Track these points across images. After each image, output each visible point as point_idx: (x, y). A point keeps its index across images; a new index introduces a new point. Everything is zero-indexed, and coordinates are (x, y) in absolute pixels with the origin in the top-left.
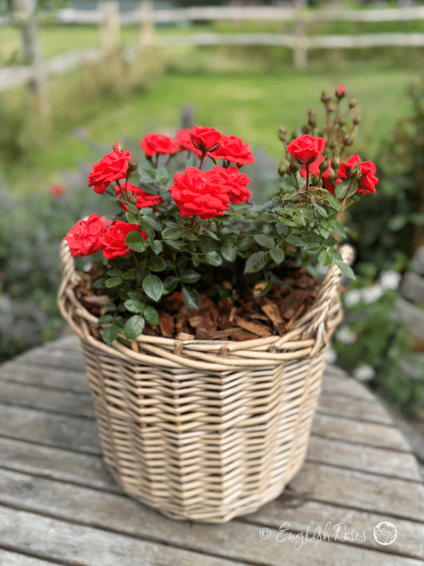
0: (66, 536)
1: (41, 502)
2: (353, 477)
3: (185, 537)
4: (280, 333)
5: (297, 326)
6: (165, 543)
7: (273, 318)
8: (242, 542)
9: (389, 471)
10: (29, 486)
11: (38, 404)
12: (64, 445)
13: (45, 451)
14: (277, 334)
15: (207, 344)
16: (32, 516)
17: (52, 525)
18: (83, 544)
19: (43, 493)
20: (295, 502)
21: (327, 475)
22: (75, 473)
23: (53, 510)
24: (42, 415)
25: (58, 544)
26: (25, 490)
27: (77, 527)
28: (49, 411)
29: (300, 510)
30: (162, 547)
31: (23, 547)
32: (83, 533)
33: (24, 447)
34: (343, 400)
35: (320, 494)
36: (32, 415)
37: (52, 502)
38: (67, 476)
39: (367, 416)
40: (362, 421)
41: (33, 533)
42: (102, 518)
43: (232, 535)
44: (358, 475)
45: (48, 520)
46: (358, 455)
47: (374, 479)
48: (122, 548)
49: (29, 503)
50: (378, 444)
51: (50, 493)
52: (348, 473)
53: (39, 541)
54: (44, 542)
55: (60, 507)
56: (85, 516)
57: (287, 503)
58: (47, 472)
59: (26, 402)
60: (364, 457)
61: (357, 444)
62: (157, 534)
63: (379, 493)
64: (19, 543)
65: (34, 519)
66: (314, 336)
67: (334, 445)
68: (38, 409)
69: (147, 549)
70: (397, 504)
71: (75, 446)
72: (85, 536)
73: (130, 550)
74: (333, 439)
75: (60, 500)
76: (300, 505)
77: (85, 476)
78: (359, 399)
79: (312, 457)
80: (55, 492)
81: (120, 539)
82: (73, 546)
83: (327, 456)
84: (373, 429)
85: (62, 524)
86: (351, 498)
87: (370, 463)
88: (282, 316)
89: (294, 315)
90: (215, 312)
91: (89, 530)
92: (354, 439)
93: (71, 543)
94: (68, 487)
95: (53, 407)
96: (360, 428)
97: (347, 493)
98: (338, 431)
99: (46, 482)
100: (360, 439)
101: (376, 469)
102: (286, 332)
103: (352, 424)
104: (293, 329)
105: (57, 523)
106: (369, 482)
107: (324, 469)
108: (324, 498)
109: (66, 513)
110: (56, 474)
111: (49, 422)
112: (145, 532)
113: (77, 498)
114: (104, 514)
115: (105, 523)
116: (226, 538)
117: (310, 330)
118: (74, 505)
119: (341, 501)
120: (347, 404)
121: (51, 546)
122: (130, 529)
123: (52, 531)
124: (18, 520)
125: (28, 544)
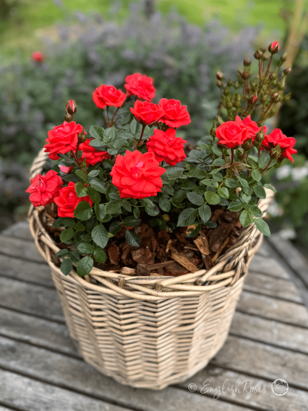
0: (40, 394)
1: (22, 364)
2: (265, 350)
3: (130, 398)
4: (207, 267)
5: (221, 260)
6: (114, 403)
7: (202, 250)
8: (173, 404)
9: (294, 346)
10: (12, 350)
11: (21, 276)
12: (40, 313)
13: (25, 319)
14: (204, 268)
15: (145, 279)
16: (15, 376)
17: (30, 384)
18: (53, 401)
19: (23, 356)
20: (217, 371)
21: (244, 348)
22: (48, 339)
23: (31, 371)
24: (23, 286)
25: (34, 401)
26: (9, 353)
27: (48, 387)
28: (29, 282)
29: (220, 378)
30: (112, 406)
31: (8, 402)
32: (53, 392)
33: (9, 315)
34: (264, 278)
35: (237, 364)
36: (17, 285)
37: (30, 364)
38: (42, 342)
39: (281, 295)
40: (278, 298)
41: (16, 391)
42: (67, 379)
43: (166, 398)
44: (269, 348)
45: (26, 380)
46: (271, 331)
47: (281, 352)
48: (82, 406)
49: (13, 364)
50: (288, 320)
51: (28, 356)
52: (261, 346)
53: (19, 398)
54: (24, 398)
55: (36, 369)
56: (54, 378)
57: (211, 372)
58: (26, 337)
59: (11, 273)
60: (275, 332)
61: (271, 319)
62: (109, 395)
63: (284, 365)
64: (5, 399)
65: (16, 378)
66: (234, 268)
67: (252, 320)
68: (21, 280)
69: (101, 407)
70: (297, 375)
71: (48, 315)
72: (54, 395)
73: (88, 408)
74: (252, 315)
75: (37, 363)
76: (221, 374)
77: (55, 342)
78: (277, 278)
79: (234, 331)
80: (32, 355)
81: (81, 398)
82: (45, 403)
83: (246, 330)
84: (285, 306)
85: (38, 384)
86: (261, 369)
87: (280, 338)
88: (210, 248)
89: (220, 248)
90: (155, 243)
91: (57, 389)
92: (269, 315)
93: (44, 400)
94: (42, 351)
95: (32, 279)
96: (275, 305)
97: (259, 364)
98: (257, 308)
99: (26, 347)
100: (274, 316)
101: (284, 344)
102: (211, 266)
103: (269, 300)
104: (218, 263)
105: (34, 383)
106: (277, 355)
107: (242, 341)
108: (240, 368)
109: (41, 374)
110: (34, 340)
111: (28, 292)
112: (100, 393)
113: (49, 361)
114: (70, 376)
115: (70, 384)
116: (162, 400)
117: (232, 264)
118: (47, 368)
119: (253, 371)
120: (266, 282)
121: (29, 402)
122: (88, 390)
123: (30, 389)
124: (4, 379)
125: (12, 400)
